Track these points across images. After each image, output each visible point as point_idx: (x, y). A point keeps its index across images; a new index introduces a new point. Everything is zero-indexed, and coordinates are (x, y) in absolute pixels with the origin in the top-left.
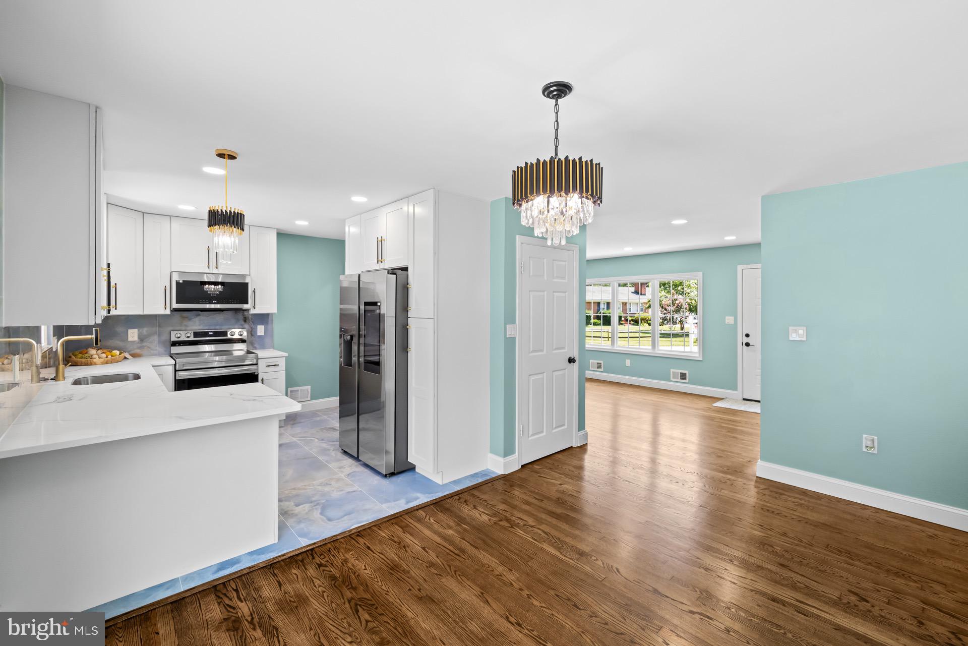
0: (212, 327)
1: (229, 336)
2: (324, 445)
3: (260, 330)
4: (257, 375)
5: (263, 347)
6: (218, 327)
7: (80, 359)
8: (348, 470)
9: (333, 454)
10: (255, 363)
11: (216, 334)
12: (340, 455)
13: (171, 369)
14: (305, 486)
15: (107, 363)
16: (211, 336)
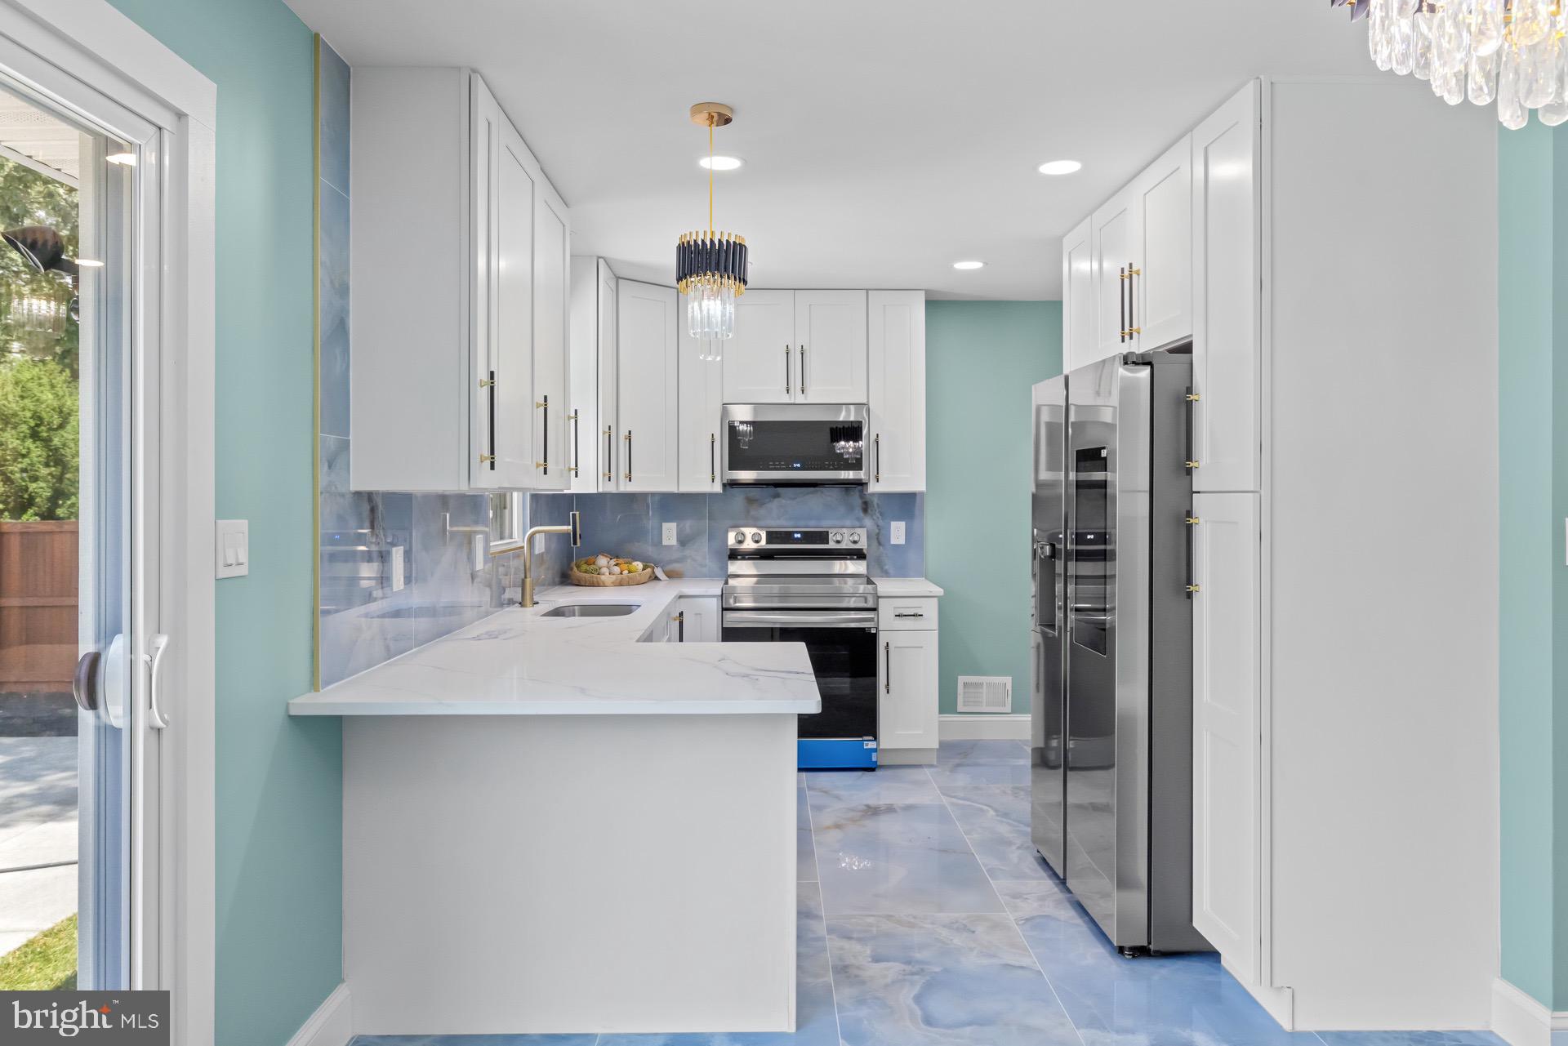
0: (802, 523)
1: (832, 545)
2: (1004, 829)
3: (897, 532)
4: (875, 635)
5: (903, 572)
6: (812, 523)
7: (584, 575)
8: (1029, 908)
9: (1014, 855)
10: (870, 605)
11: (808, 537)
12: (1030, 864)
13: (714, 605)
14: (915, 917)
15: (621, 584)
16: (797, 541)
